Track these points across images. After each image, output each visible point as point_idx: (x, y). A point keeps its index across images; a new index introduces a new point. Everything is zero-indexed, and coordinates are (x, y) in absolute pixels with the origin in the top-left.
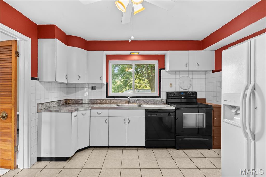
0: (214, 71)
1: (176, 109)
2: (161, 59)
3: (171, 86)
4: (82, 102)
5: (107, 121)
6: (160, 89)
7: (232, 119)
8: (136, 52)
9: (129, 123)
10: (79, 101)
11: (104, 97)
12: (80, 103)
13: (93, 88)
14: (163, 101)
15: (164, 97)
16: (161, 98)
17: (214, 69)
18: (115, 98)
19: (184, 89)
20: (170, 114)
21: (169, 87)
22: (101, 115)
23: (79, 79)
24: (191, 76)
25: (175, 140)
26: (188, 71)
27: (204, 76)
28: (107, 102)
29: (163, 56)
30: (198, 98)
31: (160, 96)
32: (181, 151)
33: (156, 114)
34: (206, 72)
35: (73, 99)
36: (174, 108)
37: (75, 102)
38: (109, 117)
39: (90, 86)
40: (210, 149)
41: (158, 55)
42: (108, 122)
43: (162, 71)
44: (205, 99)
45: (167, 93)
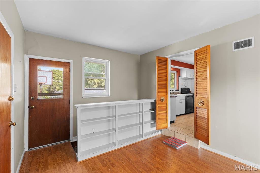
3: (182, 85)
6: (179, 86)
14: (180, 92)
19: (186, 87)
24: (187, 81)
29: (179, 69)
31: (179, 90)
43: (180, 77)
44: (191, 91)
45: (181, 88)
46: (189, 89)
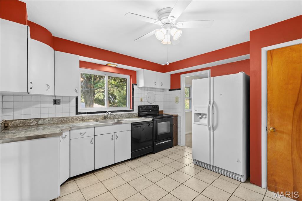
0: (170, 90)
1: (153, 120)
2: (133, 75)
3: (142, 100)
4: (36, 123)
5: (93, 141)
6: (133, 103)
7: (199, 121)
8: (113, 64)
9: (116, 139)
10: (31, 121)
11: (74, 114)
12: (32, 124)
13: (56, 102)
14: (136, 114)
15: (136, 111)
16: (134, 111)
17: (170, 88)
18: (88, 115)
19: (150, 103)
20: (150, 125)
21: (140, 101)
22: (85, 135)
23: (47, 90)
24: (154, 92)
25: (153, 146)
26: (156, 88)
27: (162, 93)
28: (79, 120)
29: (135, 72)
30: (159, 110)
31: (133, 110)
32: (157, 154)
33: (140, 126)
34: (164, 90)
35: (19, 120)
36: (150, 119)
37: (23, 123)
38: (95, 136)
39: (51, 100)
40: (171, 148)
41: (131, 71)
42: (94, 143)
43: (135, 86)
44: (162, 111)
45: (139, 107)
46: (157, 107)
